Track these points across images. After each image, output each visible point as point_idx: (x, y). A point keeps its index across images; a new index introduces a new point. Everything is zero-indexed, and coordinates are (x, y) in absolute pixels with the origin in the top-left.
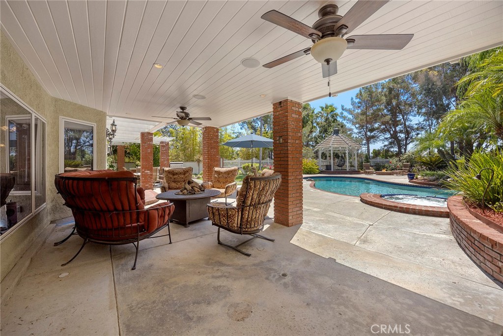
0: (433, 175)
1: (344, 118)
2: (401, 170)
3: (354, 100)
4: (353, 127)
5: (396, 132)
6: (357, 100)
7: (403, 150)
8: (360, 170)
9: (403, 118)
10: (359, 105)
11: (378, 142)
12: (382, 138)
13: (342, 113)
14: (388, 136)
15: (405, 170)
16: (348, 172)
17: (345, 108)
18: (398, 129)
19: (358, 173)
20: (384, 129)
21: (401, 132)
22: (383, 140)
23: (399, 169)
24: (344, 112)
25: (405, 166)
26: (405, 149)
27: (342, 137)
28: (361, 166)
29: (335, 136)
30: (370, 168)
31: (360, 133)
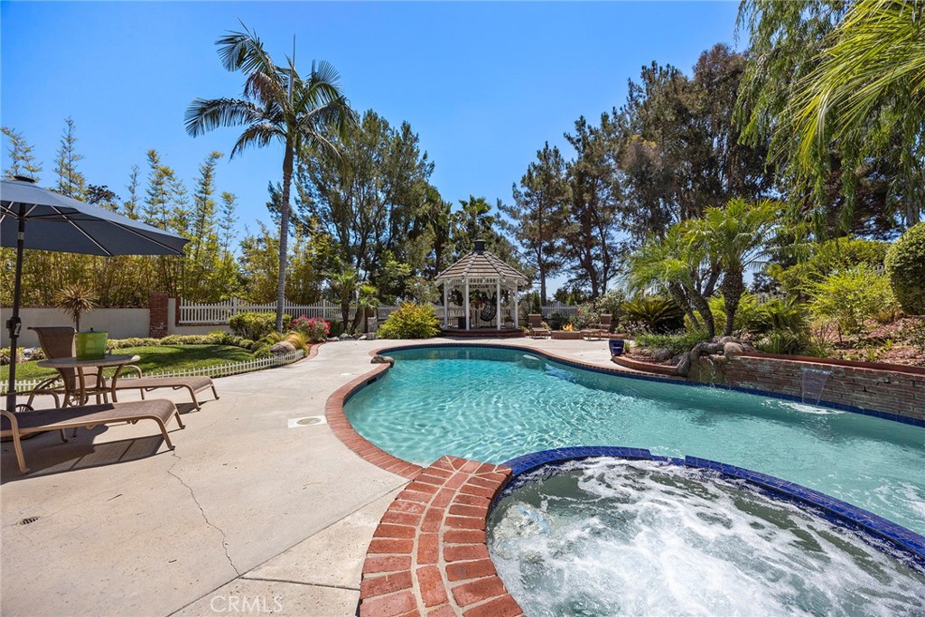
0: (662, 344)
1: (503, 224)
2: (597, 327)
3: (519, 188)
4: (517, 243)
5: (589, 257)
6: (524, 190)
7: (600, 291)
8: (523, 328)
9: (601, 233)
10: (528, 199)
11: (562, 275)
12: (567, 266)
13: (498, 216)
14: (577, 264)
15: (604, 328)
16: (499, 332)
17: (503, 205)
18: (592, 251)
19: (519, 334)
20: (570, 251)
21: (597, 258)
22: (569, 271)
23: (593, 327)
24: (501, 212)
25: (604, 320)
26: (604, 289)
27: (490, 258)
28: (526, 321)
29: (475, 255)
30: (543, 323)
31: (529, 254)
